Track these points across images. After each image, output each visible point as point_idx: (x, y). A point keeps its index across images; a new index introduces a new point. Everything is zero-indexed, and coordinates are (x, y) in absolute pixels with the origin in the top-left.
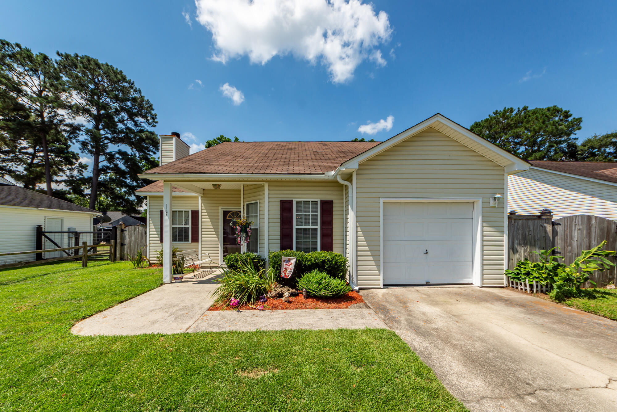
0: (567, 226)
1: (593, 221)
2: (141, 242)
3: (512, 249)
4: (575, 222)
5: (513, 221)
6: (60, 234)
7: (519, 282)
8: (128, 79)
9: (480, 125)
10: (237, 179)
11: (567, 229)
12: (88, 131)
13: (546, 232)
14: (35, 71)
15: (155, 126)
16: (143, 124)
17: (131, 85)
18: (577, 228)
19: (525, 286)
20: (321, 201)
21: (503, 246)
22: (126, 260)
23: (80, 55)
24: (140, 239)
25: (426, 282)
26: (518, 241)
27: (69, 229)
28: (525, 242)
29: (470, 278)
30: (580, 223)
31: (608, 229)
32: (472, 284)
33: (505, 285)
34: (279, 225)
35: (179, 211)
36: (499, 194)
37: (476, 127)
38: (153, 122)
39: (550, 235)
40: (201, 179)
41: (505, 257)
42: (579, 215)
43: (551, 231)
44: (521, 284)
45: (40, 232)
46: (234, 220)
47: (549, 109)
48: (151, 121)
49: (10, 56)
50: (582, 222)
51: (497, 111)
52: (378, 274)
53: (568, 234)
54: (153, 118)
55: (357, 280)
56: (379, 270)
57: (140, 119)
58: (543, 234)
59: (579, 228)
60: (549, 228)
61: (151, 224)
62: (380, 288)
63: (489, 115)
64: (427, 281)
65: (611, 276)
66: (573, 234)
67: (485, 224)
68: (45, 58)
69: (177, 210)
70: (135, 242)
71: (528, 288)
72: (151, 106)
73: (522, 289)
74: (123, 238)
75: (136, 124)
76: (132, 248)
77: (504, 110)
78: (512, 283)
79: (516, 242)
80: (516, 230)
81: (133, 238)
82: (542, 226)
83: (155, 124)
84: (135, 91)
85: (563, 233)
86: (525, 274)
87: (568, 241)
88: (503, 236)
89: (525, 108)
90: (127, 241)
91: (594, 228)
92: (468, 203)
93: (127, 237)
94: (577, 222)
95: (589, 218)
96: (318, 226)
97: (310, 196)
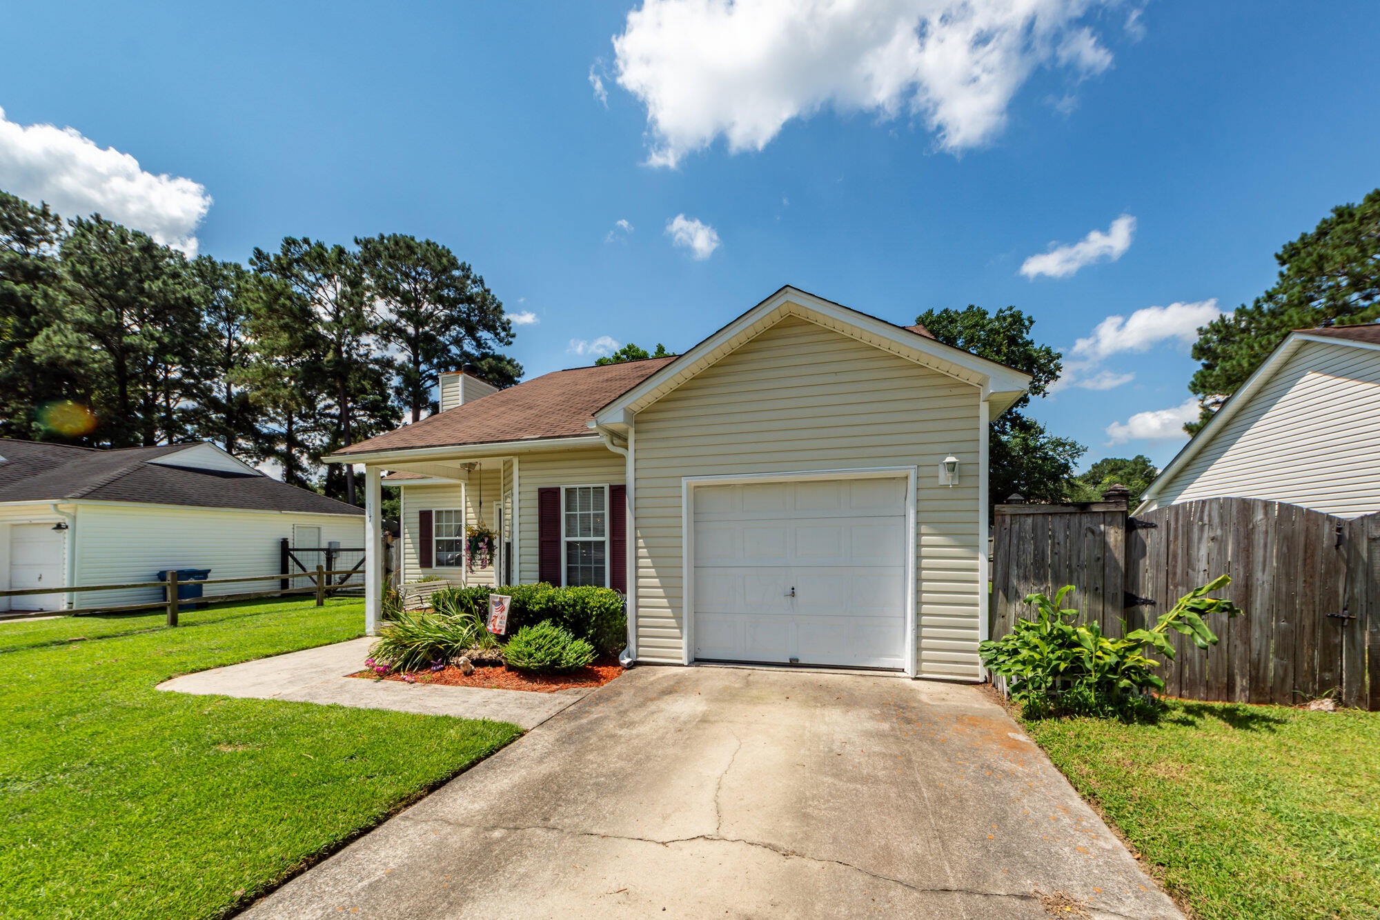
0: (1176, 529)
1: (1259, 516)
3: (1002, 589)
4: (1201, 519)
5: (1008, 519)
6: (316, 552)
8: (460, 262)
10: (454, 455)
11: (1176, 538)
12: (401, 370)
13: (1105, 545)
14: (329, 277)
15: (511, 343)
16: (490, 343)
17: (466, 269)
18: (1206, 535)
20: (610, 486)
21: (977, 582)
23: (386, 235)
25: (791, 660)
26: (1022, 571)
27: (330, 543)
28: (1039, 571)
29: (898, 656)
30: (1216, 520)
31: (1307, 537)
32: (903, 670)
33: (981, 679)
34: (536, 535)
35: (446, 512)
36: (953, 454)
38: (507, 335)
39: (1119, 555)
41: (982, 609)
42: (1211, 501)
43: (1122, 545)
45: (285, 550)
48: (503, 334)
49: (297, 261)
50: (1221, 517)
52: (679, 635)
53: (1180, 551)
54: (504, 329)
55: (637, 646)
56: (680, 628)
57: (484, 334)
58: (1097, 553)
59: (1212, 535)
60: (1115, 536)
61: (408, 536)
62: (682, 665)
64: (794, 656)
65: (1327, 676)
66: (1194, 552)
67: (924, 529)
68: (341, 251)
69: (444, 509)
72: (499, 306)
75: (479, 344)
79: (1014, 571)
80: (1015, 541)
82: (1093, 532)
83: (510, 339)
84: (474, 282)
85: (1163, 549)
86: (1009, 652)
87: (1179, 571)
88: (977, 558)
91: (1262, 536)
92: (894, 478)
94: (1206, 519)
95: (1246, 506)
96: (606, 538)
97: (591, 478)
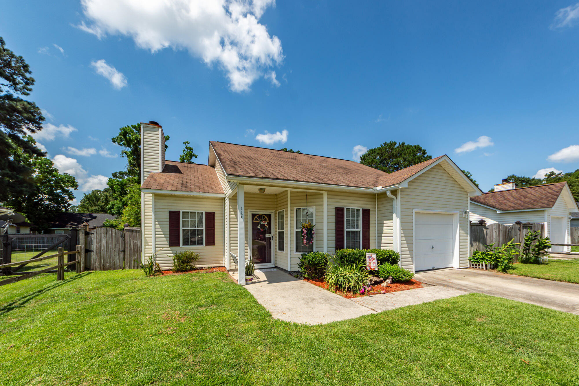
0: (491, 230)
1: (501, 227)
2: (115, 247)
3: (471, 245)
4: (494, 228)
5: (472, 227)
7: (477, 264)
9: (375, 151)
11: (491, 232)
19: (482, 265)
20: (362, 209)
21: (468, 242)
22: (93, 270)
24: (114, 244)
25: (433, 268)
28: (476, 239)
29: (452, 264)
32: (455, 267)
33: (468, 267)
34: (334, 228)
37: (373, 153)
40: (280, 185)
41: (469, 249)
43: (485, 233)
44: (479, 265)
46: (262, 223)
47: (415, 147)
51: (386, 143)
52: (412, 264)
53: (492, 234)
56: (413, 261)
58: (483, 235)
59: (495, 231)
61: (158, 226)
63: (381, 145)
67: (460, 229)
70: (107, 247)
71: (484, 267)
73: (479, 268)
74: (88, 243)
76: (102, 255)
77: (390, 143)
78: (473, 265)
79: (473, 239)
80: (472, 232)
81: (104, 242)
82: (482, 230)
85: (489, 234)
86: (481, 259)
87: (492, 238)
88: (468, 236)
89: (403, 144)
90: (94, 247)
92: (449, 214)
93: (95, 241)
96: (360, 229)
97: (356, 205)
